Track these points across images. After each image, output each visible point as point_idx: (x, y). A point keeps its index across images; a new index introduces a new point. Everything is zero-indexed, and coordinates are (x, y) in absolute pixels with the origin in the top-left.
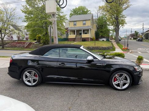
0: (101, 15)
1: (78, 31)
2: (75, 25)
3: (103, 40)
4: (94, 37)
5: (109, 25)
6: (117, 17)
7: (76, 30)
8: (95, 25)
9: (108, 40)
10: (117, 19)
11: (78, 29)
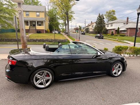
0: (52, 8)
1: (31, 22)
2: (27, 15)
3: (56, 32)
4: (48, 29)
5: (59, 19)
6: (67, 12)
7: (30, 21)
8: (48, 17)
9: (59, 33)
10: (67, 13)
11: (32, 19)
